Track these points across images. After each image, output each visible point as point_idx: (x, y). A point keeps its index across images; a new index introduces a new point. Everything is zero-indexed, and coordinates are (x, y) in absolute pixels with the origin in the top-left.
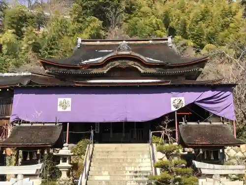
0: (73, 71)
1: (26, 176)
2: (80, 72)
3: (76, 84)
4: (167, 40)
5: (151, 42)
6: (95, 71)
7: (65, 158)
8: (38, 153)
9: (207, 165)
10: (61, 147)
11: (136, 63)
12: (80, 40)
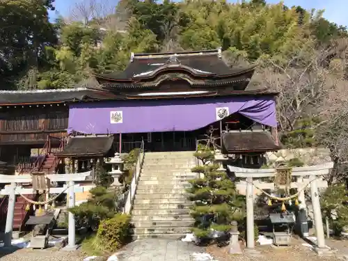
0: (125, 85)
1: (76, 182)
2: (132, 86)
3: (128, 98)
4: (217, 51)
5: (201, 54)
6: (146, 84)
7: (116, 166)
8: (92, 162)
9: (241, 169)
10: (113, 156)
11: (186, 75)
12: (133, 54)
